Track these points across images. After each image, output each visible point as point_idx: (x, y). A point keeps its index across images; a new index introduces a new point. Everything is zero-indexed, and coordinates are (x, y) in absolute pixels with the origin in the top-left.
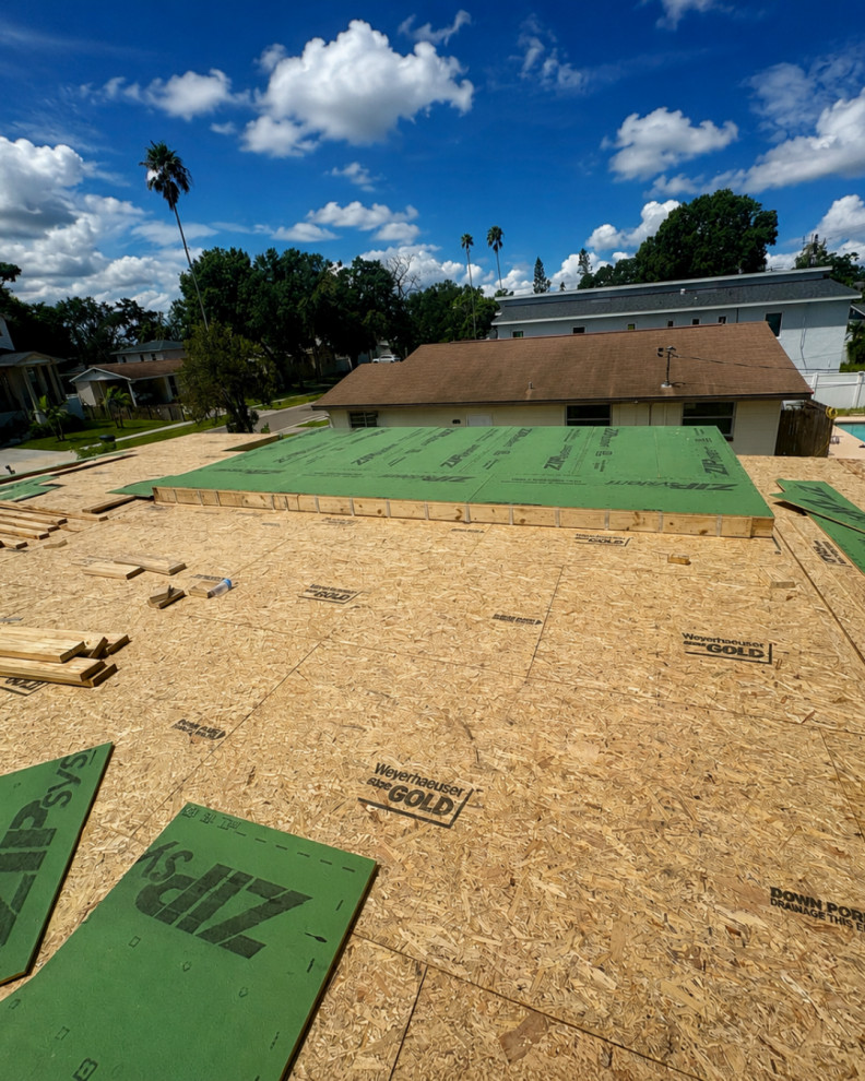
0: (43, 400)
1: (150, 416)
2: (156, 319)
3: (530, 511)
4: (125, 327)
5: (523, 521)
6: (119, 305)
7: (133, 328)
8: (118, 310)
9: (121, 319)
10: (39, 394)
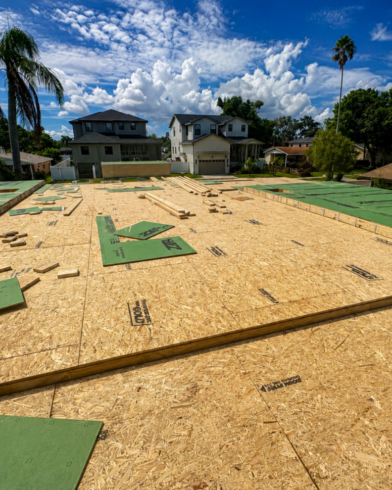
0: (249, 158)
1: (289, 172)
2: (319, 127)
3: (365, 222)
4: (301, 130)
5: (360, 226)
6: (302, 119)
7: (305, 131)
8: (300, 122)
9: (300, 126)
10: (248, 156)
